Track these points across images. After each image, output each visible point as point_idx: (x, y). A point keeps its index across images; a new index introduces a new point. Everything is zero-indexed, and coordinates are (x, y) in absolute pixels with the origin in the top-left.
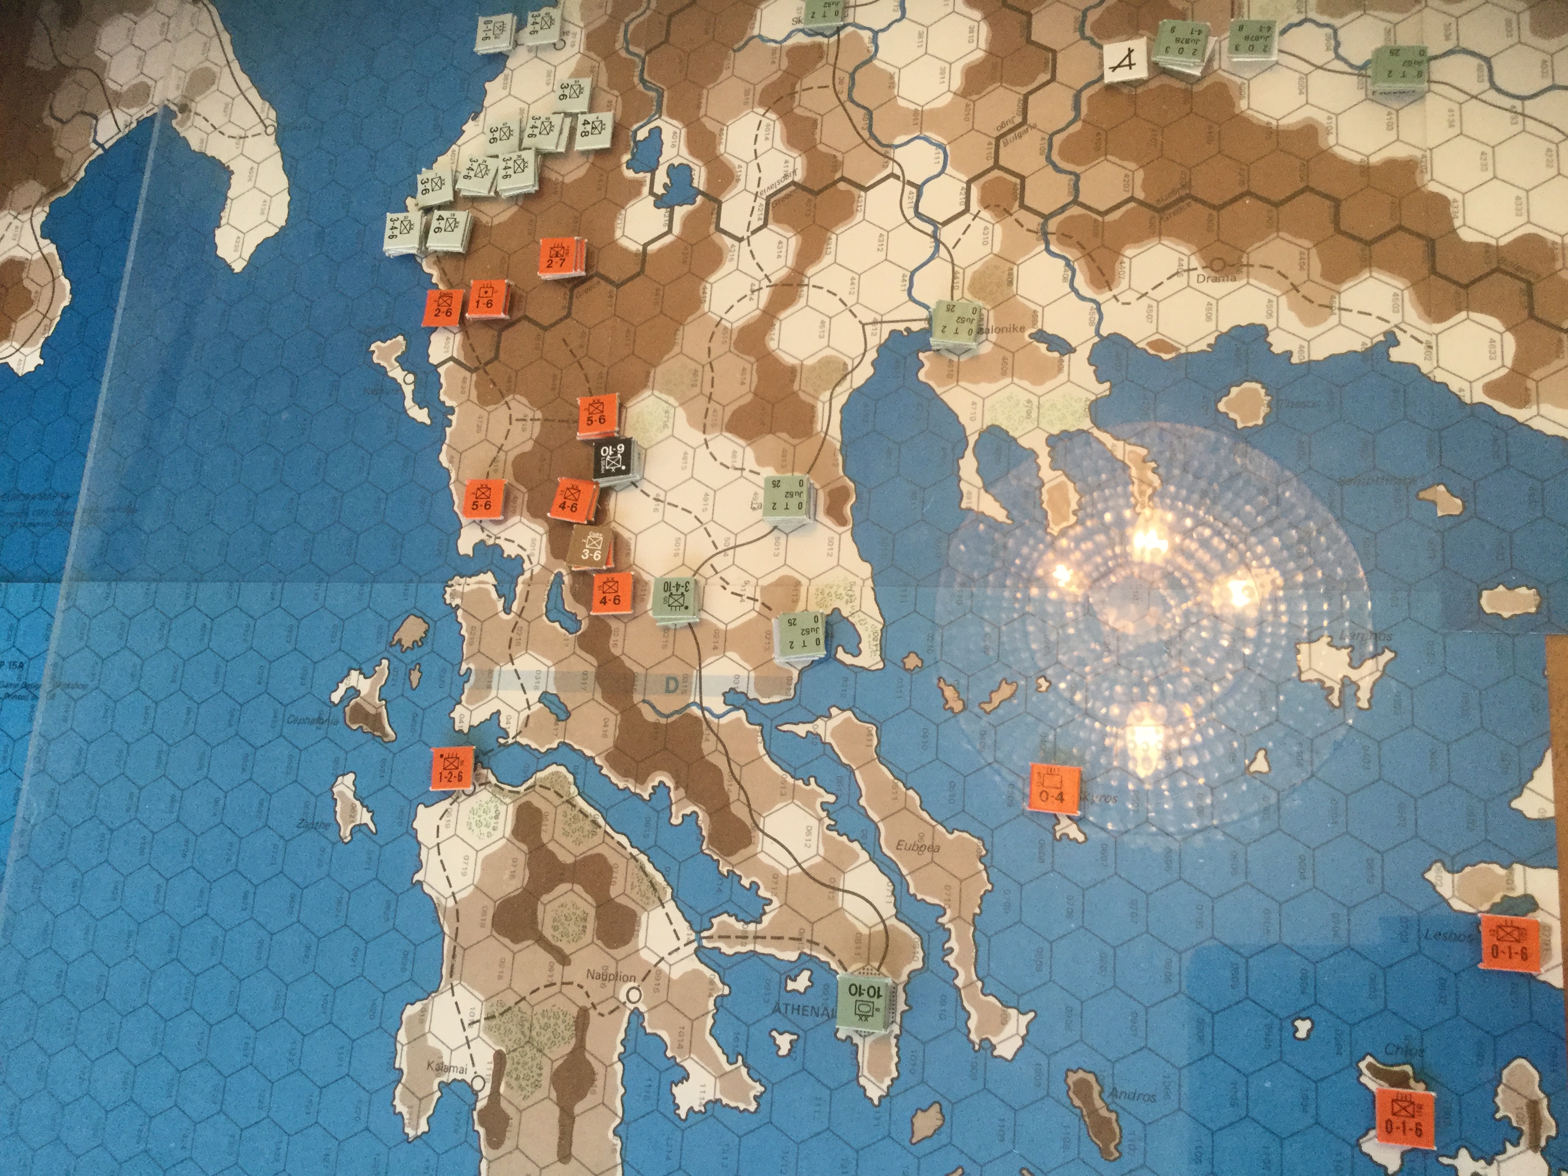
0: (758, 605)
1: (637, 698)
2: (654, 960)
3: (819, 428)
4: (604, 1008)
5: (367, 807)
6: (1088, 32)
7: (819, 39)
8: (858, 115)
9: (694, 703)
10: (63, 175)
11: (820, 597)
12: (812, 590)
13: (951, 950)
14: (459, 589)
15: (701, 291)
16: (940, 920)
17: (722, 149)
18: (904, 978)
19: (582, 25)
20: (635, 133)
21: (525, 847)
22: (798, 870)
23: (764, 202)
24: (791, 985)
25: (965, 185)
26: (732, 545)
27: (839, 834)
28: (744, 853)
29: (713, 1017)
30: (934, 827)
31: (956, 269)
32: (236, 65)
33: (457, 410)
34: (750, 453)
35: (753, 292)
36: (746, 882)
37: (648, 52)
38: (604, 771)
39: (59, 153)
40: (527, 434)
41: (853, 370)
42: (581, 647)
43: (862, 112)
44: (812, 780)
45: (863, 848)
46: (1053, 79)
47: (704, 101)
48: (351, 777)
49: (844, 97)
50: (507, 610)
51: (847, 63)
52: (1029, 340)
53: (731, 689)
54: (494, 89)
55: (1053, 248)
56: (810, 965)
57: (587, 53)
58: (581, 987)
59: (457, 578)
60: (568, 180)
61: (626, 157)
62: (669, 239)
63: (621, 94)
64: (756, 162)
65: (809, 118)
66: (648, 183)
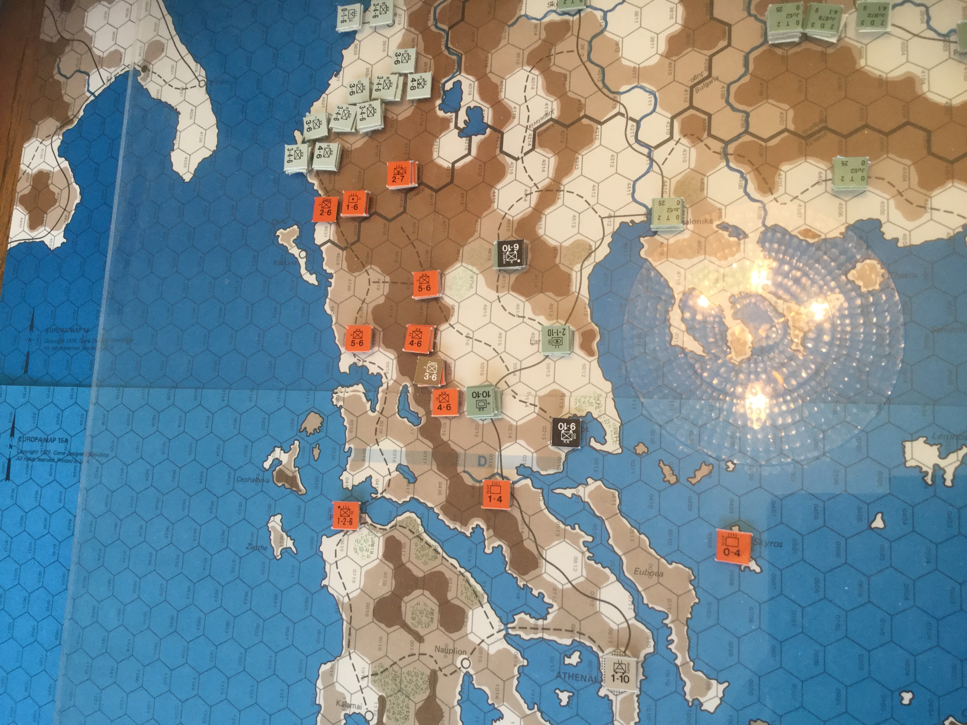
0: (537, 409)
1: (460, 469)
2: (478, 641)
3: (574, 290)
4: (447, 671)
5: (290, 536)
6: (753, 12)
7: (567, 17)
8: (595, 71)
9: (497, 474)
10: (70, 114)
11: (578, 404)
12: (573, 400)
13: (673, 641)
14: (341, 395)
15: (492, 195)
16: (665, 622)
17: (502, 95)
18: (642, 658)
19: (405, 8)
20: (444, 84)
21: (391, 565)
22: (569, 586)
23: (532, 133)
24: (567, 661)
25: (669, 121)
26: (519, 368)
27: (596, 563)
28: (532, 574)
29: (518, 679)
30: (659, 560)
31: (665, 179)
32: (177, 39)
33: (334, 275)
34: (528, 305)
35: (527, 195)
36: (535, 593)
37: (450, 28)
38: (441, 517)
39: (66, 99)
40: (380, 292)
41: (596, 249)
42: (422, 435)
43: (598, 69)
44: (577, 526)
45: (612, 573)
46: (729, 45)
47: (489, 62)
48: (279, 517)
49: (585, 58)
50: (373, 409)
51: (586, 34)
52: (716, 229)
53: (521, 465)
54: (348, 54)
55: (732, 165)
56: (580, 648)
57: (409, 28)
58: (432, 657)
59: (340, 388)
60: (400, 118)
61: (439, 102)
62: (469, 159)
63: (434, 58)
64: (526, 104)
65: (560, 73)
66: (454, 120)
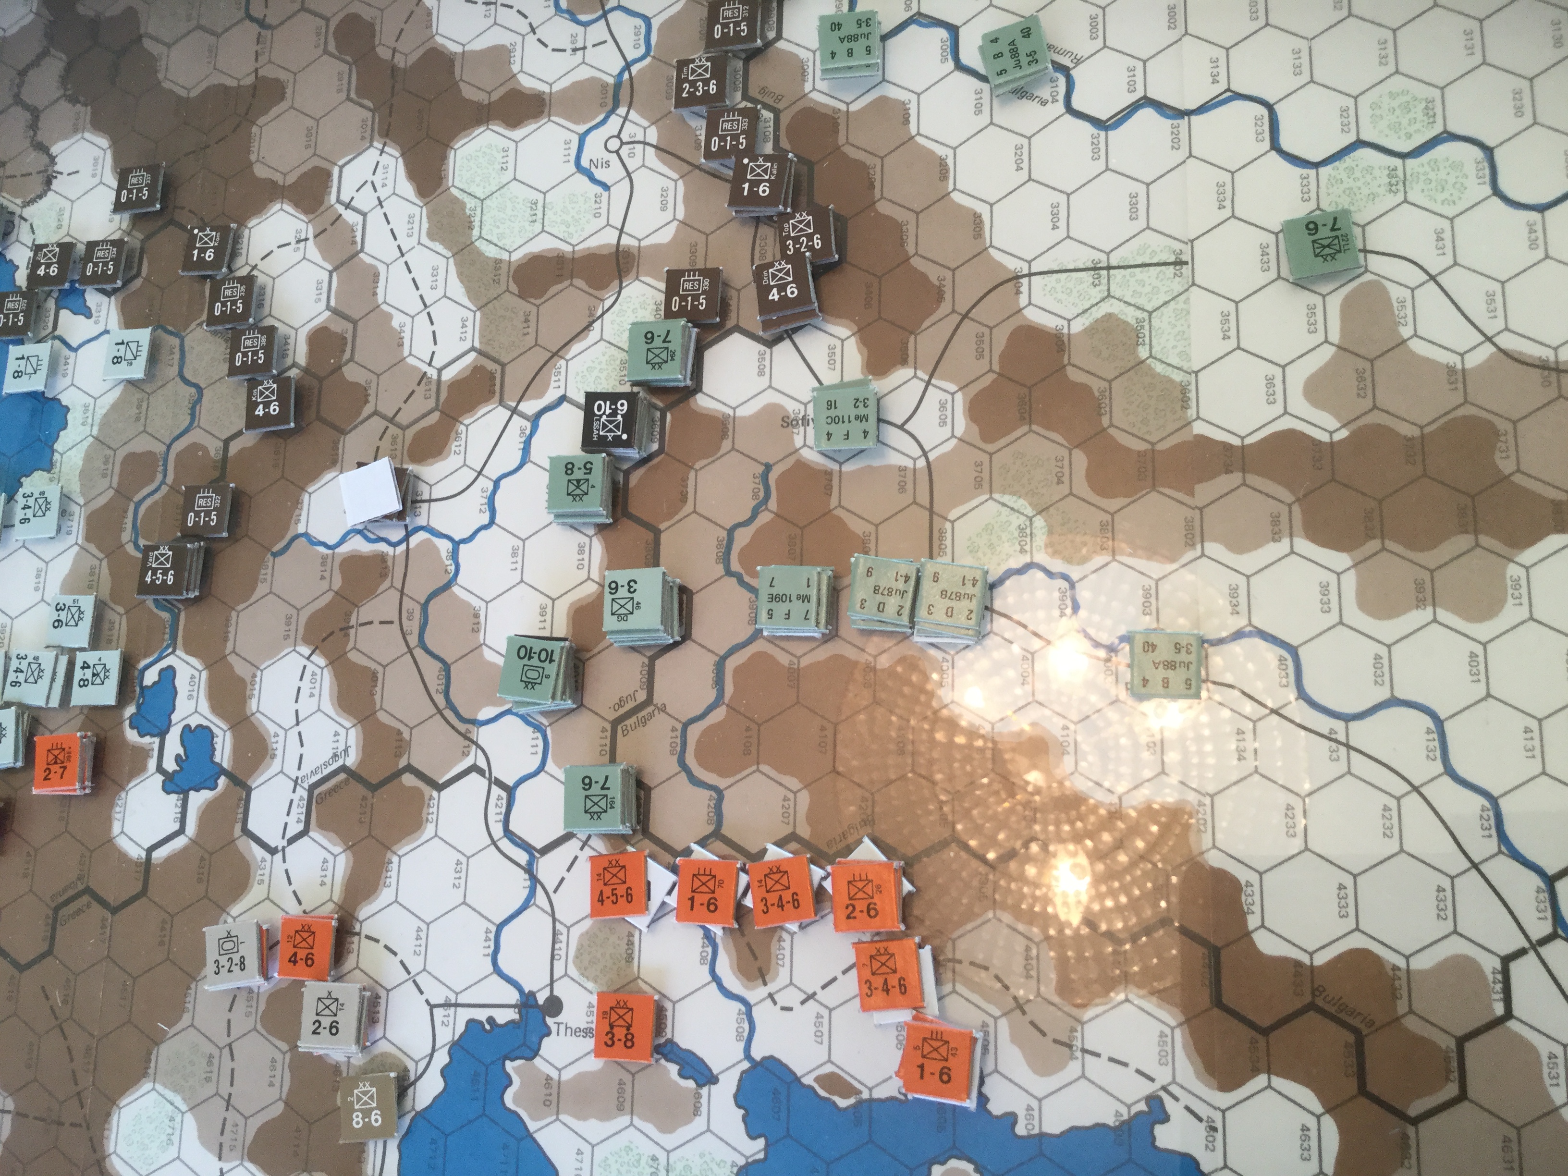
6: (735, 566)
7: (382, 547)
8: (431, 669)
17: (253, 705)
20: (143, 673)
23: (305, 795)
31: (558, 926)
41: (417, 1079)
43: (437, 666)
46: (688, 636)
47: (232, 629)
49: (413, 640)
51: (418, 588)
57: (86, 544)
61: (130, 710)
62: (180, 842)
63: (127, 612)
64: (296, 729)
65: (367, 668)
66: (156, 753)
